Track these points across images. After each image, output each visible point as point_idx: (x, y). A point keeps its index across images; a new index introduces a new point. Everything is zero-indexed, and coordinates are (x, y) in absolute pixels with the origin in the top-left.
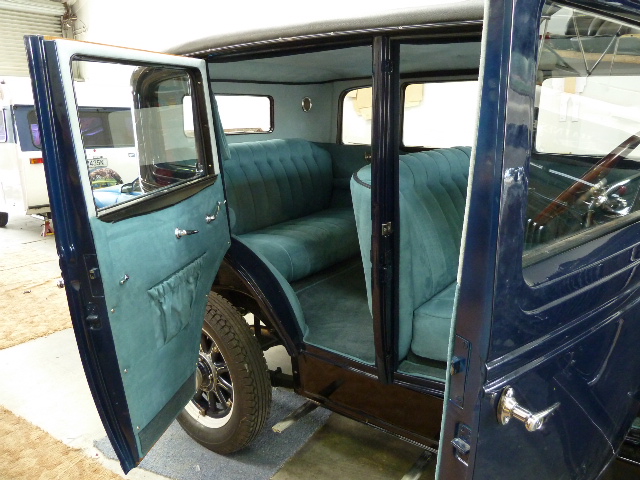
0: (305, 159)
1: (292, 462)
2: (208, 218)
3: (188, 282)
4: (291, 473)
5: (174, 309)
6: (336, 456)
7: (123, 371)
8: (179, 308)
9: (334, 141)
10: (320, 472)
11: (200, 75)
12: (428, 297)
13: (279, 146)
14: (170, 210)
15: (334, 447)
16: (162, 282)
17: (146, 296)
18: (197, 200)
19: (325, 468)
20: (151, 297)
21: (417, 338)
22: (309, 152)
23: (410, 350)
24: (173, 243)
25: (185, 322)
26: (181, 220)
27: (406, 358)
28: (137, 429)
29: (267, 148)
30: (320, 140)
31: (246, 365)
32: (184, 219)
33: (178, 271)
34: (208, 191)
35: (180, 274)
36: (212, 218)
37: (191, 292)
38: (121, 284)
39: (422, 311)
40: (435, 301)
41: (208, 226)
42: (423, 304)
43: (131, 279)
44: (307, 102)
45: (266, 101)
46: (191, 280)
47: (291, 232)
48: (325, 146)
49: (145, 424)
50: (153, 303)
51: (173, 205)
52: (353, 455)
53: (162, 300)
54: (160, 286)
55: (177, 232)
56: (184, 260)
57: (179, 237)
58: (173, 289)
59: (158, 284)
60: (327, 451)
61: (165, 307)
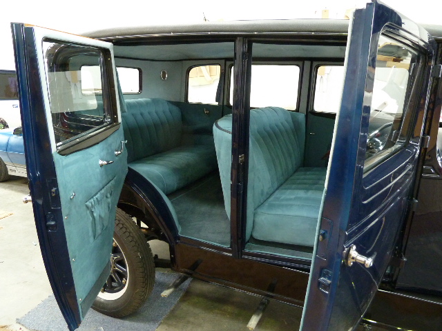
0: (164, 112)
1: (168, 318)
2: (116, 153)
3: (107, 197)
4: (169, 325)
5: (100, 216)
6: (197, 311)
7: (72, 260)
8: (103, 215)
9: (183, 100)
10: (188, 322)
11: (110, 54)
12: (262, 202)
13: (147, 103)
14: (96, 147)
15: (195, 305)
16: (92, 197)
17: (85, 207)
18: (110, 140)
19: (191, 319)
20: (87, 207)
21: (256, 228)
22: (167, 107)
23: (251, 236)
24: (98, 170)
25: (105, 225)
26: (102, 154)
27: (248, 242)
28: (80, 300)
29: (139, 105)
30: (173, 100)
31: (139, 254)
32: (104, 153)
33: (101, 190)
34: (116, 134)
35: (103, 191)
36: (119, 152)
37: (109, 204)
38: (71, 199)
39: (259, 211)
40: (266, 204)
41: (117, 158)
42: (259, 206)
43: (77, 195)
44: (164, 74)
45: (137, 71)
46: (109, 195)
47: (161, 162)
48: (177, 104)
49: (84, 297)
50: (88, 212)
51: (98, 143)
52: (208, 309)
53: (93, 210)
54: (92, 200)
55: (101, 162)
56: (105, 182)
57: (102, 166)
58: (98, 202)
59: (90, 199)
60: (191, 309)
61: (95, 215)
